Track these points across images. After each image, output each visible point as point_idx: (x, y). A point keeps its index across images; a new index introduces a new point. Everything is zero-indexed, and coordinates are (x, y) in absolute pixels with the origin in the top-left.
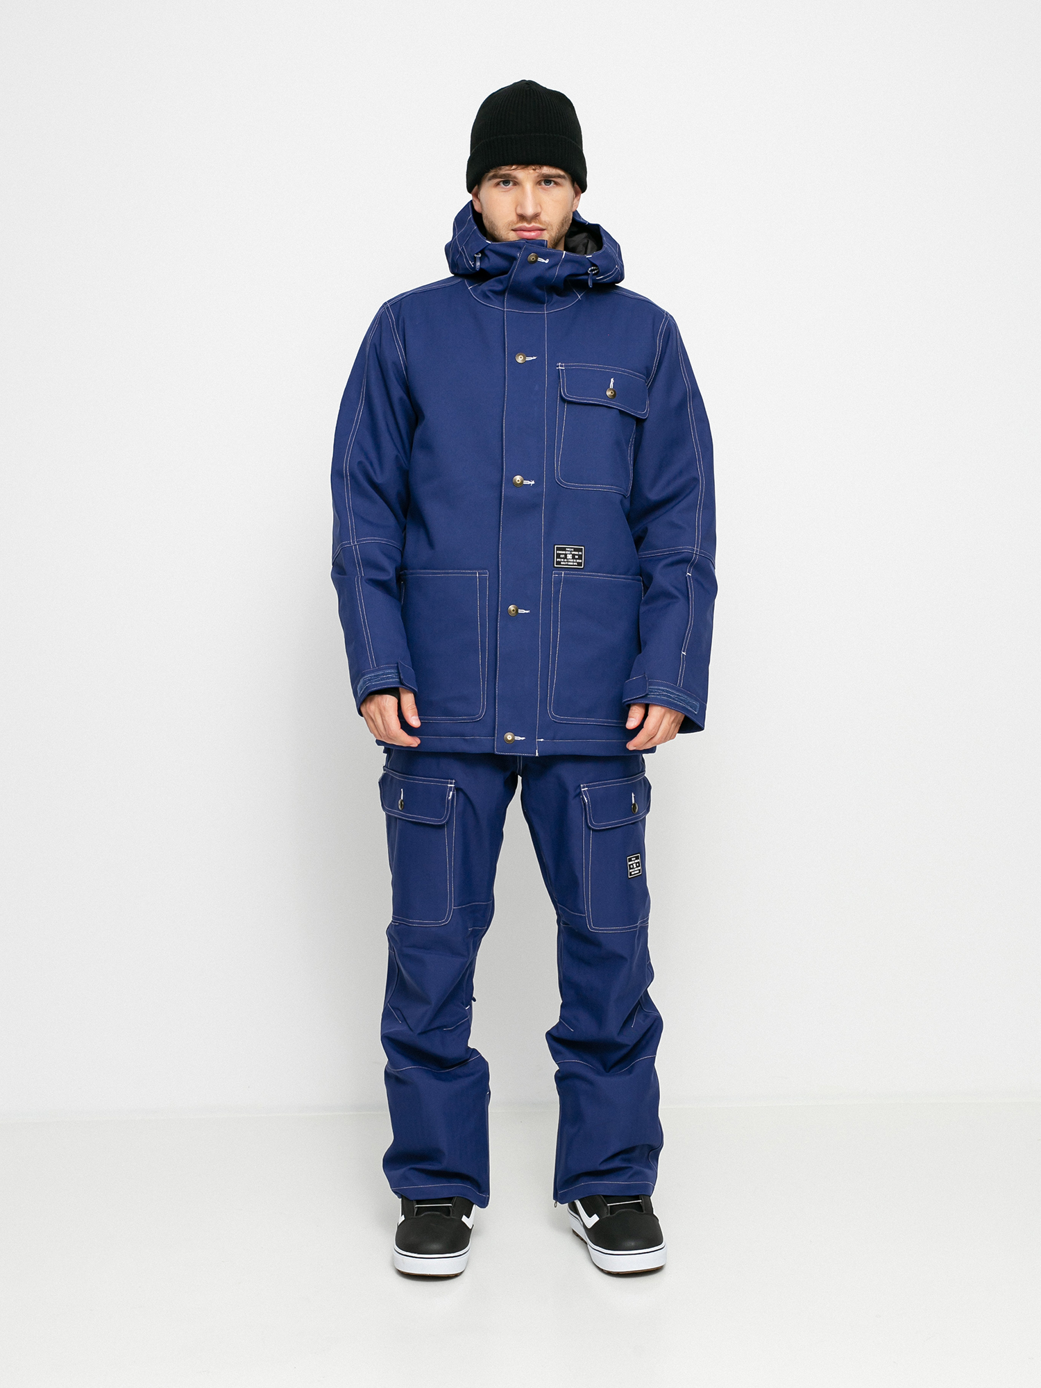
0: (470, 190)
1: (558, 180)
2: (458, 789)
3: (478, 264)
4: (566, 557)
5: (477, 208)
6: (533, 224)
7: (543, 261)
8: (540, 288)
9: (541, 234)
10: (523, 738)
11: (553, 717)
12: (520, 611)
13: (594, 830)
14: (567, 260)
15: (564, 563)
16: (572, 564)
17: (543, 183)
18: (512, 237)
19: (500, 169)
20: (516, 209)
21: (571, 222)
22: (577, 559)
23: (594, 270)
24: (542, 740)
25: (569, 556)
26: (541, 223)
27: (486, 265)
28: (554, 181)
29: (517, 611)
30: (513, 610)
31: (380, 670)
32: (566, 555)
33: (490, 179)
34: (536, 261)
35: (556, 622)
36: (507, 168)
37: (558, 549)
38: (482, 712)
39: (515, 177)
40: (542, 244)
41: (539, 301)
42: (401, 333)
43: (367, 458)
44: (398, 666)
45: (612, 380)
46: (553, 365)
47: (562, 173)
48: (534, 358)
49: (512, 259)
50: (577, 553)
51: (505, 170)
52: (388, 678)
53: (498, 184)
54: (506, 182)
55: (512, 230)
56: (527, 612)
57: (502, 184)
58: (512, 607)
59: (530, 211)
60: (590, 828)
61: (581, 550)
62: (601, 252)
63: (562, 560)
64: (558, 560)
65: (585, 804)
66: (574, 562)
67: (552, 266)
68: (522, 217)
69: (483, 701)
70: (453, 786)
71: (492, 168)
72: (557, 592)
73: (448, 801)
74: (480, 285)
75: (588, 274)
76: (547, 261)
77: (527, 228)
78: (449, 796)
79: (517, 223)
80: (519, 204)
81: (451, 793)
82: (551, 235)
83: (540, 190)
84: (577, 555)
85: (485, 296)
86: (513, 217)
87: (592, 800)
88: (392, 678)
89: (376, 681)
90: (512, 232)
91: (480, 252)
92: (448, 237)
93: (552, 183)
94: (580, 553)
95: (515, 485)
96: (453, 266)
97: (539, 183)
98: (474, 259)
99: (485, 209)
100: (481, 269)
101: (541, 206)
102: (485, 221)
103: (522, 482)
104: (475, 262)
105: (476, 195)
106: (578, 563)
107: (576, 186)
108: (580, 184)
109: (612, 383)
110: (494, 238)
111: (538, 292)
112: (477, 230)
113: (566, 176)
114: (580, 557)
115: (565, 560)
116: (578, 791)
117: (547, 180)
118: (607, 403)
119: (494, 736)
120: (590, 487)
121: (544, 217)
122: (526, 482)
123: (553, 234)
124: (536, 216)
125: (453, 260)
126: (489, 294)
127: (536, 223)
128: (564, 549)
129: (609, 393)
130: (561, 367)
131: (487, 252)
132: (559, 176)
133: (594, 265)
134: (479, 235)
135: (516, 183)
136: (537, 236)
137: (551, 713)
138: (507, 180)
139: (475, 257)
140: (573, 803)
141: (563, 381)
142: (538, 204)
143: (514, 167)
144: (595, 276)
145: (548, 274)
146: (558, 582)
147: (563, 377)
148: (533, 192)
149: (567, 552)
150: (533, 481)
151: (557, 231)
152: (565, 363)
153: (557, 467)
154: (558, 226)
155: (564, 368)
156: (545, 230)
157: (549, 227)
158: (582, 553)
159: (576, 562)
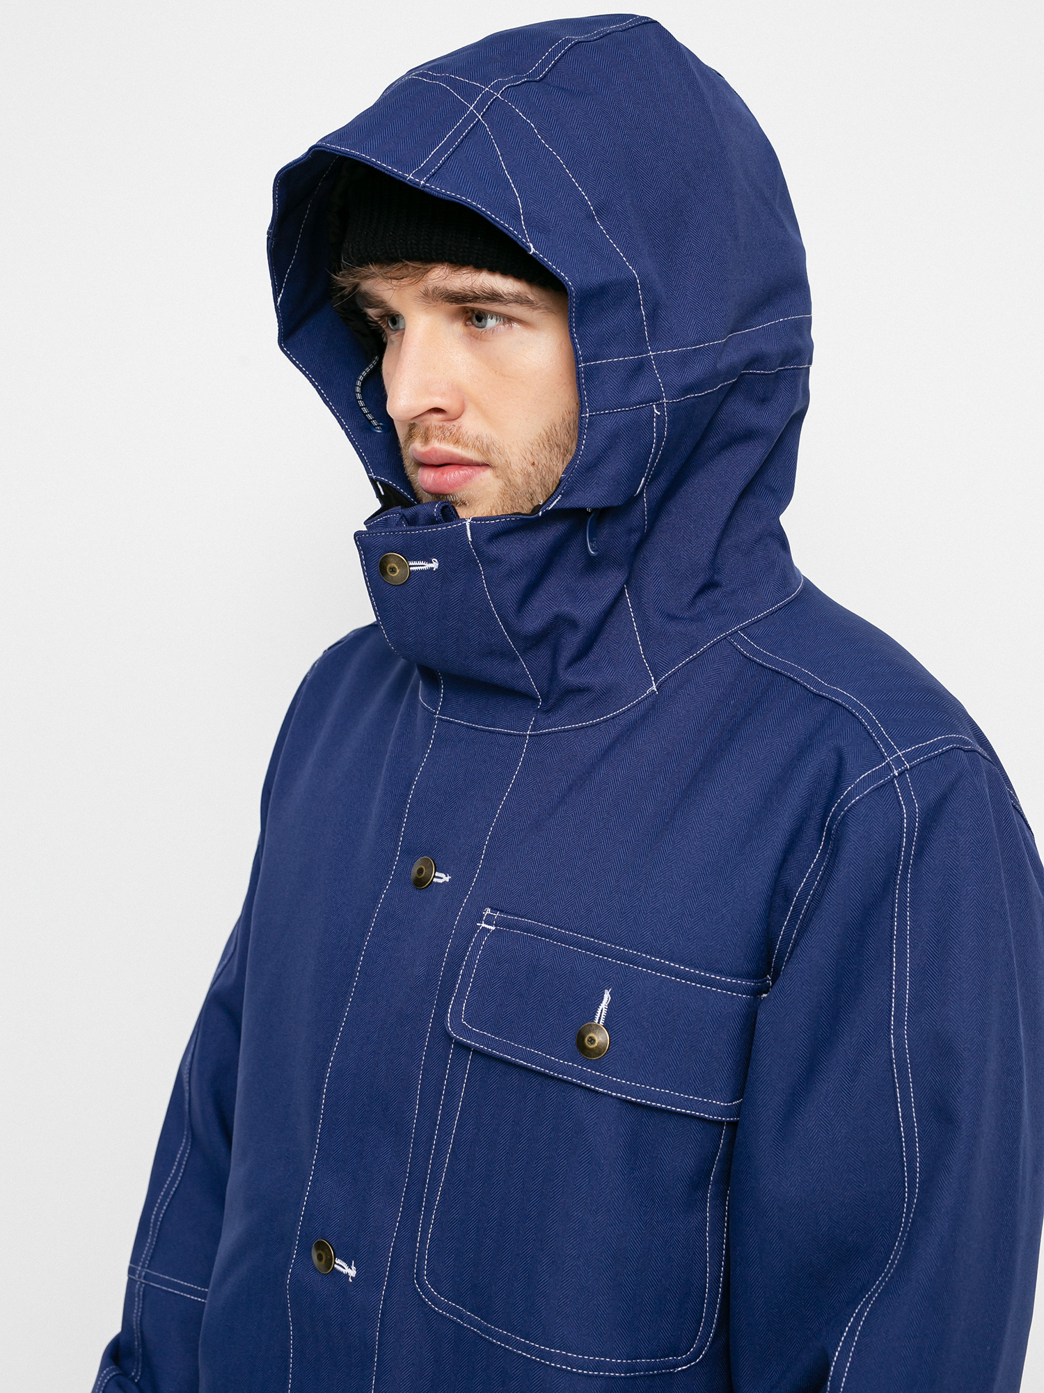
6: (434, 445)
9: (473, 476)
54: (395, 320)
82: (509, 479)
83: (461, 339)
122: (340, 1265)
123: (516, 479)
127: (441, 441)
130: (487, 922)
141: (468, 975)
147: (471, 962)
150: (353, 1267)
151: (531, 469)
152: (501, 911)
153: (423, 1242)
154: (529, 455)
155: (493, 928)
156: (485, 465)
157: (495, 458)
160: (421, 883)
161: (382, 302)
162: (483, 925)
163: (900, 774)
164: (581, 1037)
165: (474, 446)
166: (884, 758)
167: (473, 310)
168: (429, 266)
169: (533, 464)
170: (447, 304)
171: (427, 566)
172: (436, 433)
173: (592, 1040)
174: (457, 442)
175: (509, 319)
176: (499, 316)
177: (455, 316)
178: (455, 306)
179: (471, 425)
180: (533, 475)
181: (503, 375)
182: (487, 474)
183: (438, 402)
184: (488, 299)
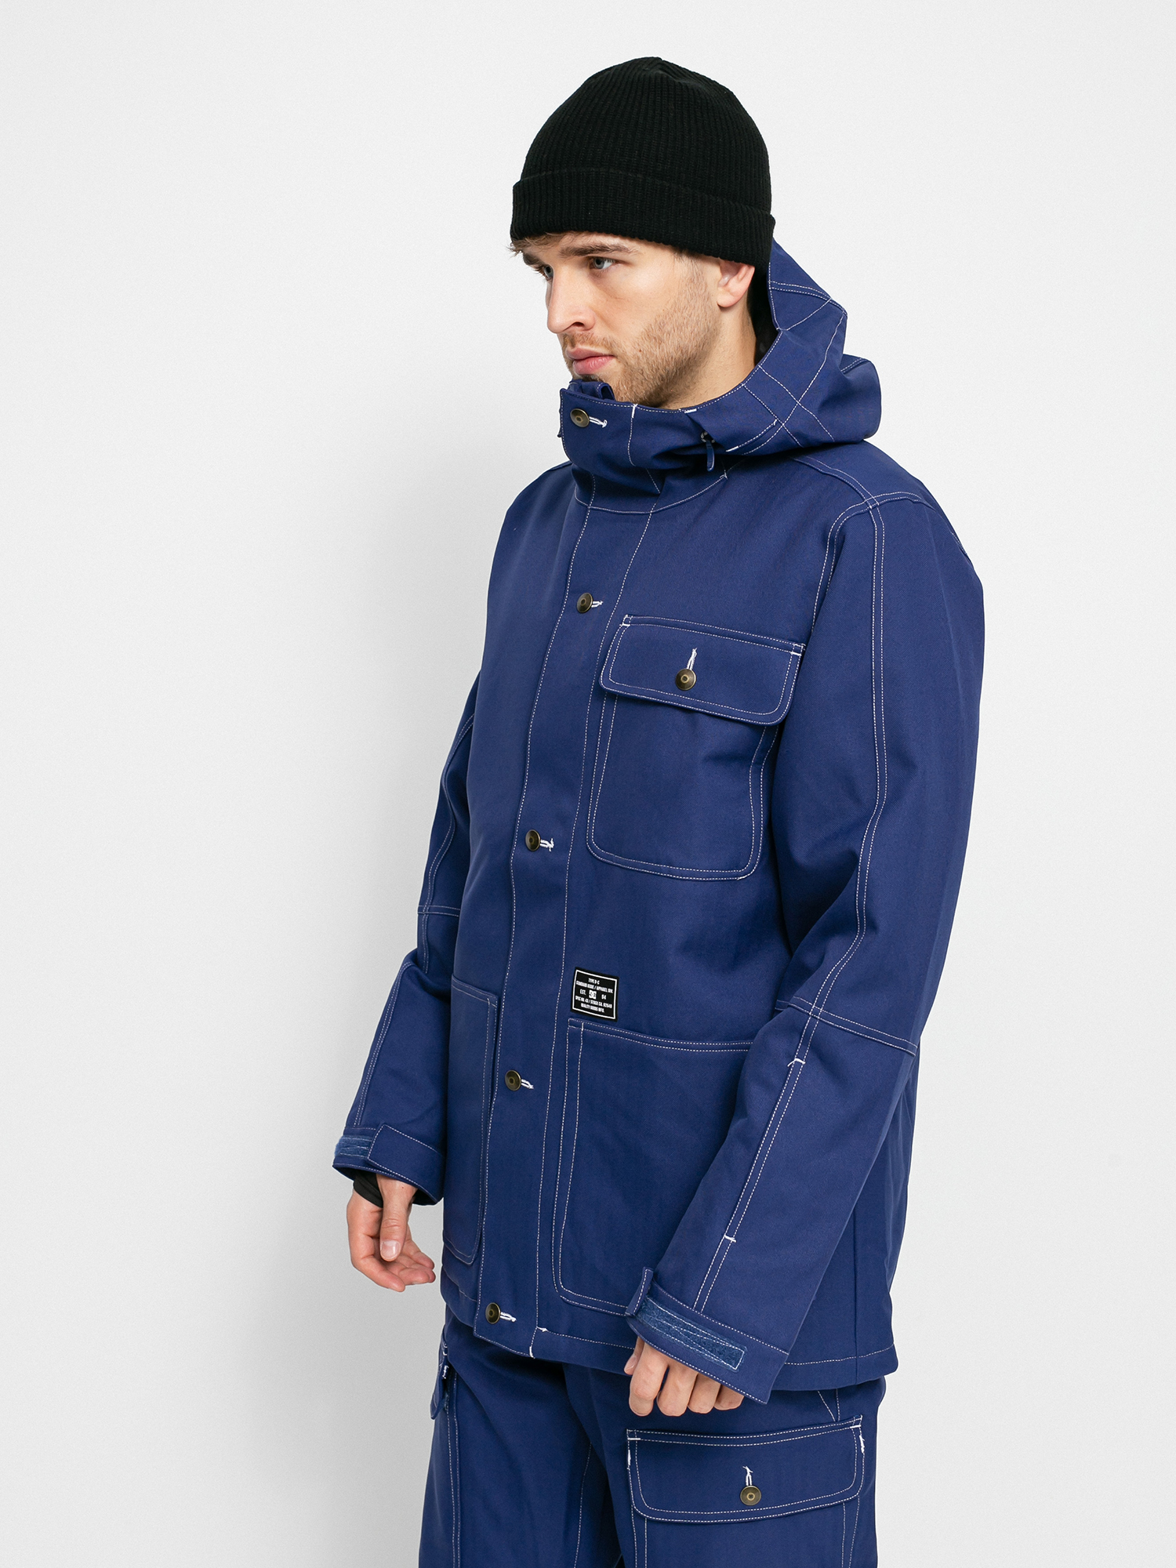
4: (588, 995)
9: (605, 364)
10: (514, 1319)
11: (562, 1291)
12: (523, 1083)
15: (585, 1006)
16: (595, 1009)
22: (603, 1001)
25: (593, 994)
29: (518, 1082)
30: (512, 1081)
32: (587, 990)
34: (588, 423)
37: (577, 977)
45: (694, 653)
48: (601, 603)
50: (604, 989)
56: (531, 1087)
60: (640, 1516)
61: (610, 985)
63: (583, 1000)
64: (577, 998)
65: (629, 1469)
66: (598, 1006)
67: (616, 433)
75: (704, 444)
76: (605, 424)
94: (610, 991)
95: (526, 844)
103: (537, 842)
106: (605, 1009)
109: (692, 659)
114: (609, 1000)
115: (587, 1001)
116: (622, 1440)
118: (675, 699)
119: (478, 1301)
122: (544, 843)
128: (584, 979)
130: (626, 622)
136: (597, 369)
137: (558, 1282)
141: (613, 653)
146: (576, 1039)
147: (615, 645)
149: (589, 986)
150: (552, 842)
151: (639, 354)
152: (634, 615)
153: (591, 820)
154: (637, 346)
155: (629, 625)
156: (612, 356)
157: (617, 351)
158: (613, 991)
159: (602, 1007)
160: (584, 609)
161: (538, 260)
162: (623, 624)
163: (873, 508)
164: (679, 677)
165: (602, 344)
166: (864, 500)
167: (593, 257)
168: (562, 235)
169: (640, 351)
170: (576, 257)
171: (600, 423)
172: (578, 339)
173: (685, 679)
174: (592, 343)
175: (617, 262)
176: (609, 260)
177: (581, 265)
178: (581, 258)
179: (599, 332)
180: (641, 358)
181: (616, 298)
182: (614, 361)
183: (580, 319)
184: (599, 250)
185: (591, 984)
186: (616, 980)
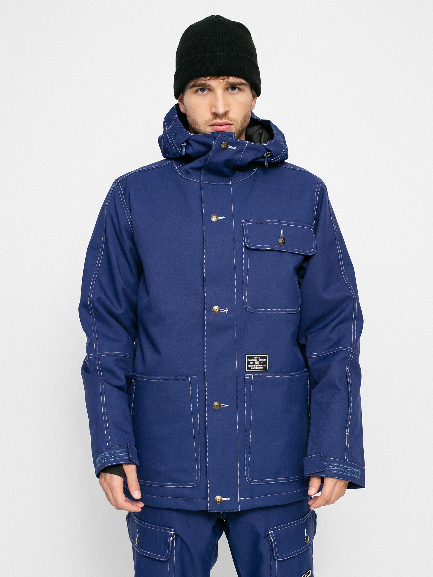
0: (177, 97)
1: (241, 87)
2: (176, 535)
3: (184, 150)
4: (254, 364)
5: (182, 110)
6: (224, 120)
7: (232, 148)
8: (228, 167)
9: (230, 127)
10: (228, 499)
11: (250, 481)
12: (222, 405)
13: (278, 561)
14: (249, 148)
15: (253, 368)
16: (259, 368)
17: (230, 90)
18: (209, 130)
19: (198, 80)
20: (211, 109)
21: (250, 118)
22: (262, 364)
23: (268, 154)
24: (242, 499)
25: (257, 363)
26: (229, 119)
27: (190, 151)
28: (238, 88)
29: (220, 406)
30: (217, 406)
31: (114, 449)
32: (254, 362)
33: (191, 88)
34: (227, 148)
35: (249, 411)
36: (203, 79)
37: (249, 358)
38: (197, 481)
39: (209, 86)
40: (231, 135)
41: (225, 176)
42: (128, 201)
43: (105, 294)
44: (127, 447)
45: (282, 231)
46: (238, 222)
47: (244, 81)
48: (225, 217)
49: (209, 147)
50: (262, 360)
51: (202, 81)
52: (120, 456)
53: (196, 91)
54: (203, 90)
55: (209, 126)
56: (227, 406)
57: (200, 92)
58: (216, 403)
59: (221, 110)
60: (276, 560)
61: (265, 358)
62: (273, 141)
63: (252, 366)
64: (248, 366)
65: (272, 543)
66: (260, 367)
67: (238, 152)
68: (216, 115)
69: (198, 473)
70: (173, 533)
71: (192, 80)
72: (248, 390)
73: (169, 544)
74: (184, 165)
75: (264, 157)
76: (234, 148)
77: (219, 123)
78: (170, 540)
79: (212, 120)
80: (213, 105)
81: (171, 538)
82: (237, 128)
83: (228, 95)
84: (262, 361)
85: (187, 173)
86: (209, 116)
87: (277, 539)
88: (124, 456)
89: (111, 458)
90: (209, 127)
91: (185, 142)
92: (160, 131)
93: (237, 90)
94: (265, 360)
95: (213, 312)
96: (164, 152)
97: (227, 89)
98: (181, 147)
99: (188, 111)
100: (186, 154)
101: (229, 106)
102: (188, 119)
103: (219, 310)
104: (182, 149)
105: (181, 100)
106: (263, 367)
107: (254, 92)
108: (256, 91)
109: (282, 233)
110: (195, 132)
111: (226, 170)
112: (182, 126)
113: (247, 84)
114: (265, 363)
115: (254, 366)
116: (267, 533)
117: (233, 87)
118: (279, 248)
119: (207, 498)
120: (270, 311)
121: (231, 115)
122: (222, 311)
123: (238, 127)
124: (225, 114)
125: (164, 148)
126: (190, 171)
127: (226, 119)
128: (253, 358)
129: (280, 241)
130: (244, 223)
131: (191, 142)
132: (242, 84)
133: (268, 150)
134: (184, 129)
135: (210, 90)
136: (227, 129)
137: (248, 478)
138: (203, 88)
139: (182, 146)
140: (263, 543)
141: (246, 234)
142: (227, 105)
143: (208, 78)
144: (269, 158)
145: (236, 157)
146: (249, 382)
147: (246, 231)
148: (223, 97)
149: (255, 360)
152: (247, 220)
153: (245, 298)
155: (246, 224)
157: (235, 123)
158: (267, 360)
159: (262, 367)
169: (241, 123)
172: (224, 117)
173: (282, 241)
175: (240, 90)
182: (233, 126)
185: (256, 359)
186: (267, 355)
